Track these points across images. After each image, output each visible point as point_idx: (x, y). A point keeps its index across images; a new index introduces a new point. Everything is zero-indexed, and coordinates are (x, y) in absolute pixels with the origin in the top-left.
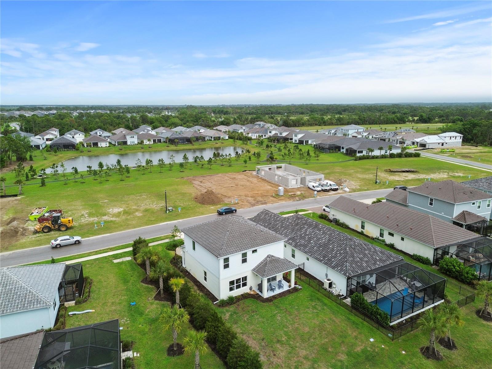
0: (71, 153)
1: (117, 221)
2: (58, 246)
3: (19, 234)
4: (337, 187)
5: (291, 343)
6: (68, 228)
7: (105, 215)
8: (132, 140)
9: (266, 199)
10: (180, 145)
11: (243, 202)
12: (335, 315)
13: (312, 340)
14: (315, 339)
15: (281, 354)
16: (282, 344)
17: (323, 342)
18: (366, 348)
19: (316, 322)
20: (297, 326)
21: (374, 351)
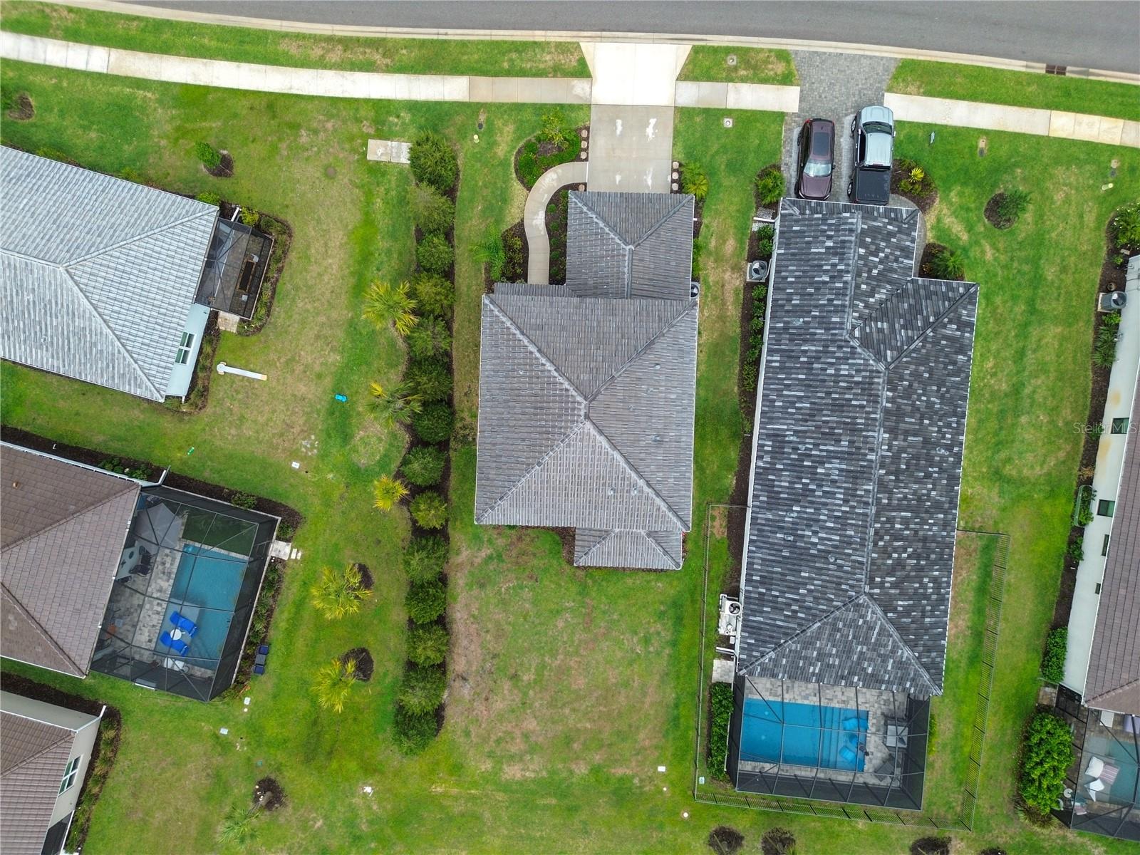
5: (531, 692)
12: (662, 681)
13: (567, 711)
14: (574, 710)
15: (499, 705)
16: (516, 686)
17: (579, 726)
18: (633, 777)
19: (612, 677)
20: (572, 663)
21: (641, 787)
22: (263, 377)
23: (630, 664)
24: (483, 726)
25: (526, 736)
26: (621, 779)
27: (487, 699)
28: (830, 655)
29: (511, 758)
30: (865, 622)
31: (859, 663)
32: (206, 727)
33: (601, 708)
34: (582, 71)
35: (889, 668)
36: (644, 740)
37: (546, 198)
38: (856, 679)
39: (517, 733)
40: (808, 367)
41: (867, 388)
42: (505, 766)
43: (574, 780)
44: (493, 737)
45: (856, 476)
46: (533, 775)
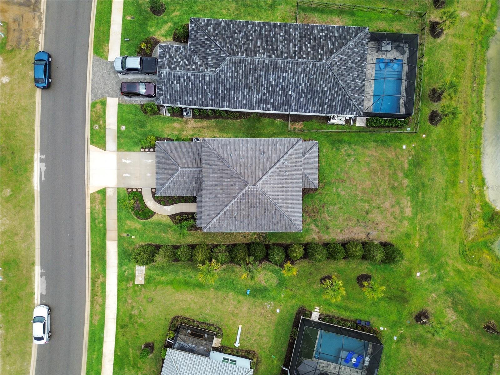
5: (373, 205)
12: (367, 148)
13: (381, 189)
14: (380, 186)
15: (379, 219)
16: (371, 211)
17: (387, 183)
18: (408, 159)
19: (365, 170)
20: (360, 187)
21: (413, 156)
22: (240, 326)
23: (359, 162)
24: (389, 225)
25: (392, 206)
26: (410, 164)
27: (377, 224)
28: (353, 76)
29: (402, 212)
30: (339, 62)
31: (356, 64)
32: (394, 346)
33: (379, 174)
34: (103, 192)
35: (358, 50)
36: (392, 155)
37: (158, 206)
38: (363, 64)
39: (391, 210)
40: (229, 90)
41: (237, 64)
42: (406, 215)
43: (411, 185)
44: (393, 220)
45: (275, 68)
46: (409, 203)
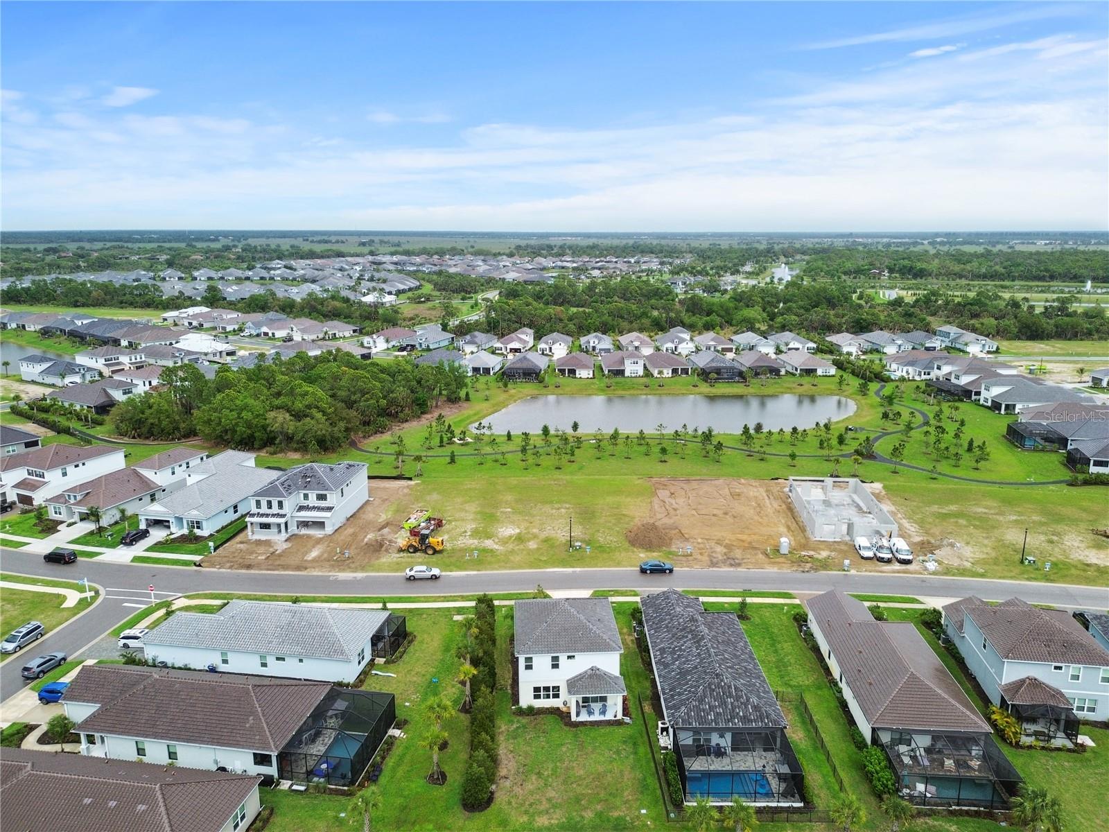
0: (529, 388)
1: (498, 553)
2: (412, 578)
3: (383, 549)
4: (910, 557)
5: (550, 780)
6: (435, 552)
7: (491, 538)
8: (635, 367)
9: (749, 556)
10: (720, 385)
11: (701, 554)
13: (574, 786)
14: (579, 785)
15: (529, 786)
18: (625, 816)
19: (601, 769)
20: (574, 765)
21: (632, 823)
22: (394, 675)
23: (611, 762)
25: (549, 800)
26: (617, 819)
27: (522, 785)
29: (540, 813)
32: (331, 814)
35: (751, 711)
36: (628, 796)
38: (736, 721)
40: (666, 627)
42: (536, 818)
44: (527, 803)
46: (556, 822)
